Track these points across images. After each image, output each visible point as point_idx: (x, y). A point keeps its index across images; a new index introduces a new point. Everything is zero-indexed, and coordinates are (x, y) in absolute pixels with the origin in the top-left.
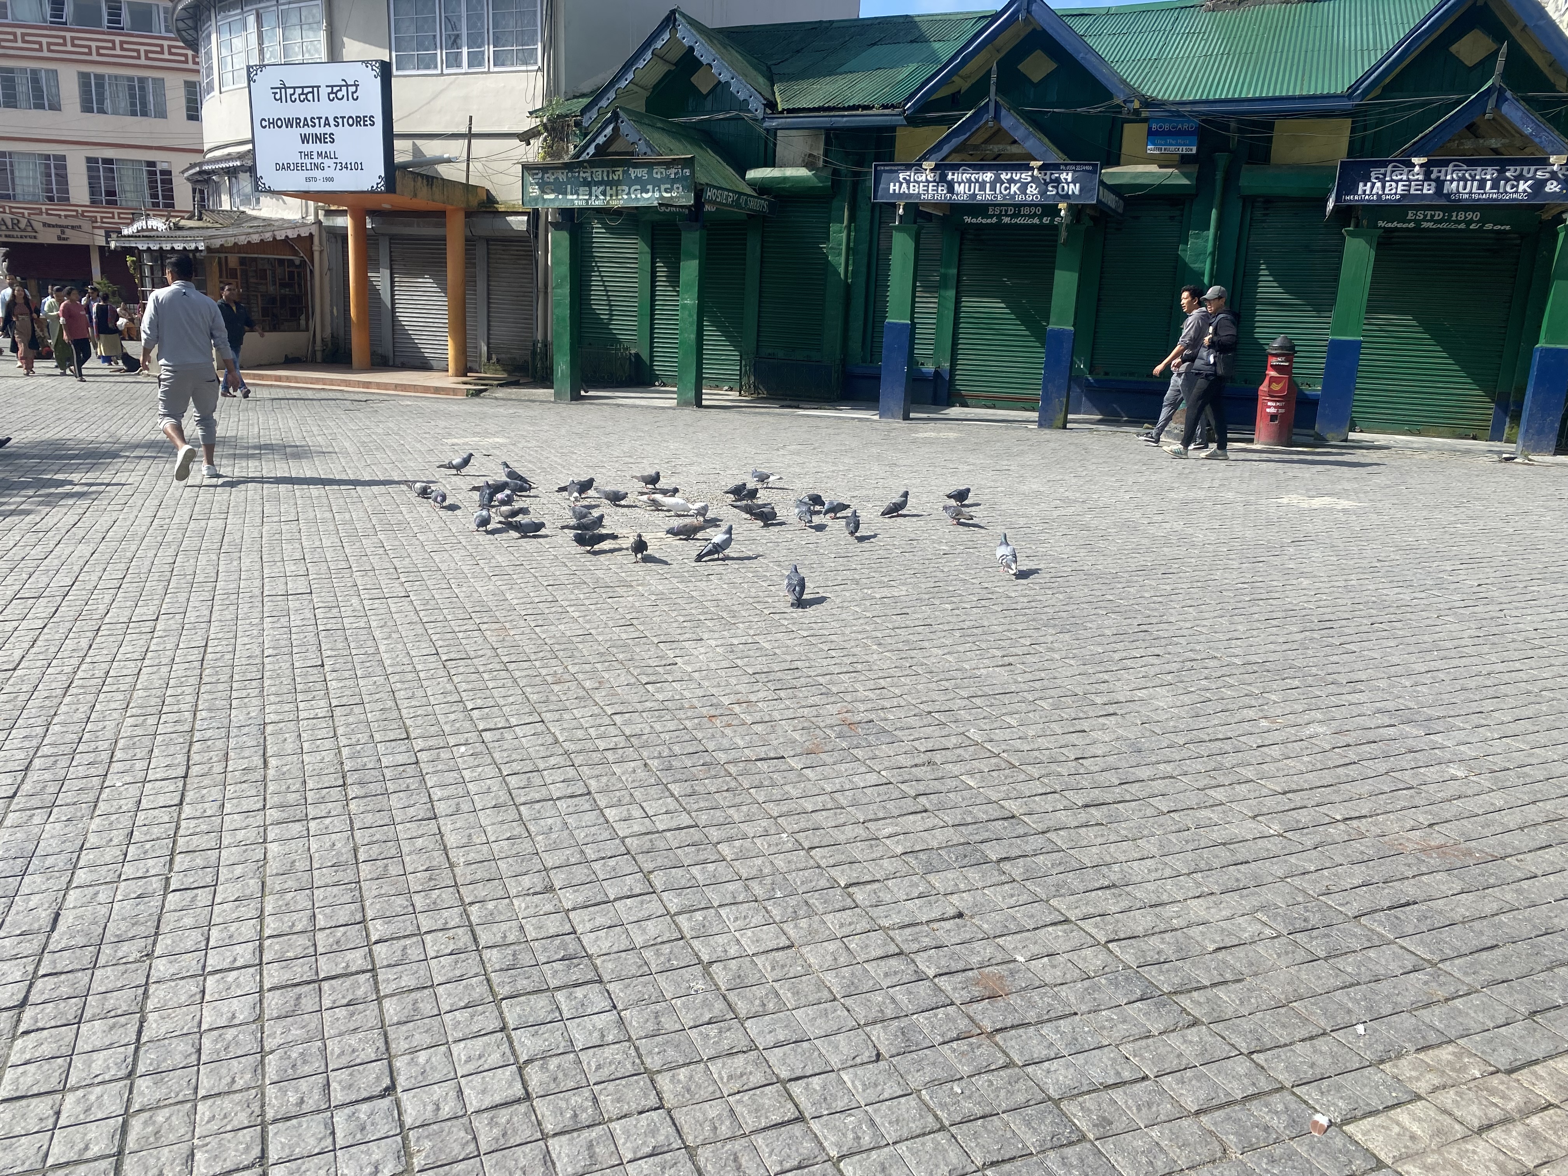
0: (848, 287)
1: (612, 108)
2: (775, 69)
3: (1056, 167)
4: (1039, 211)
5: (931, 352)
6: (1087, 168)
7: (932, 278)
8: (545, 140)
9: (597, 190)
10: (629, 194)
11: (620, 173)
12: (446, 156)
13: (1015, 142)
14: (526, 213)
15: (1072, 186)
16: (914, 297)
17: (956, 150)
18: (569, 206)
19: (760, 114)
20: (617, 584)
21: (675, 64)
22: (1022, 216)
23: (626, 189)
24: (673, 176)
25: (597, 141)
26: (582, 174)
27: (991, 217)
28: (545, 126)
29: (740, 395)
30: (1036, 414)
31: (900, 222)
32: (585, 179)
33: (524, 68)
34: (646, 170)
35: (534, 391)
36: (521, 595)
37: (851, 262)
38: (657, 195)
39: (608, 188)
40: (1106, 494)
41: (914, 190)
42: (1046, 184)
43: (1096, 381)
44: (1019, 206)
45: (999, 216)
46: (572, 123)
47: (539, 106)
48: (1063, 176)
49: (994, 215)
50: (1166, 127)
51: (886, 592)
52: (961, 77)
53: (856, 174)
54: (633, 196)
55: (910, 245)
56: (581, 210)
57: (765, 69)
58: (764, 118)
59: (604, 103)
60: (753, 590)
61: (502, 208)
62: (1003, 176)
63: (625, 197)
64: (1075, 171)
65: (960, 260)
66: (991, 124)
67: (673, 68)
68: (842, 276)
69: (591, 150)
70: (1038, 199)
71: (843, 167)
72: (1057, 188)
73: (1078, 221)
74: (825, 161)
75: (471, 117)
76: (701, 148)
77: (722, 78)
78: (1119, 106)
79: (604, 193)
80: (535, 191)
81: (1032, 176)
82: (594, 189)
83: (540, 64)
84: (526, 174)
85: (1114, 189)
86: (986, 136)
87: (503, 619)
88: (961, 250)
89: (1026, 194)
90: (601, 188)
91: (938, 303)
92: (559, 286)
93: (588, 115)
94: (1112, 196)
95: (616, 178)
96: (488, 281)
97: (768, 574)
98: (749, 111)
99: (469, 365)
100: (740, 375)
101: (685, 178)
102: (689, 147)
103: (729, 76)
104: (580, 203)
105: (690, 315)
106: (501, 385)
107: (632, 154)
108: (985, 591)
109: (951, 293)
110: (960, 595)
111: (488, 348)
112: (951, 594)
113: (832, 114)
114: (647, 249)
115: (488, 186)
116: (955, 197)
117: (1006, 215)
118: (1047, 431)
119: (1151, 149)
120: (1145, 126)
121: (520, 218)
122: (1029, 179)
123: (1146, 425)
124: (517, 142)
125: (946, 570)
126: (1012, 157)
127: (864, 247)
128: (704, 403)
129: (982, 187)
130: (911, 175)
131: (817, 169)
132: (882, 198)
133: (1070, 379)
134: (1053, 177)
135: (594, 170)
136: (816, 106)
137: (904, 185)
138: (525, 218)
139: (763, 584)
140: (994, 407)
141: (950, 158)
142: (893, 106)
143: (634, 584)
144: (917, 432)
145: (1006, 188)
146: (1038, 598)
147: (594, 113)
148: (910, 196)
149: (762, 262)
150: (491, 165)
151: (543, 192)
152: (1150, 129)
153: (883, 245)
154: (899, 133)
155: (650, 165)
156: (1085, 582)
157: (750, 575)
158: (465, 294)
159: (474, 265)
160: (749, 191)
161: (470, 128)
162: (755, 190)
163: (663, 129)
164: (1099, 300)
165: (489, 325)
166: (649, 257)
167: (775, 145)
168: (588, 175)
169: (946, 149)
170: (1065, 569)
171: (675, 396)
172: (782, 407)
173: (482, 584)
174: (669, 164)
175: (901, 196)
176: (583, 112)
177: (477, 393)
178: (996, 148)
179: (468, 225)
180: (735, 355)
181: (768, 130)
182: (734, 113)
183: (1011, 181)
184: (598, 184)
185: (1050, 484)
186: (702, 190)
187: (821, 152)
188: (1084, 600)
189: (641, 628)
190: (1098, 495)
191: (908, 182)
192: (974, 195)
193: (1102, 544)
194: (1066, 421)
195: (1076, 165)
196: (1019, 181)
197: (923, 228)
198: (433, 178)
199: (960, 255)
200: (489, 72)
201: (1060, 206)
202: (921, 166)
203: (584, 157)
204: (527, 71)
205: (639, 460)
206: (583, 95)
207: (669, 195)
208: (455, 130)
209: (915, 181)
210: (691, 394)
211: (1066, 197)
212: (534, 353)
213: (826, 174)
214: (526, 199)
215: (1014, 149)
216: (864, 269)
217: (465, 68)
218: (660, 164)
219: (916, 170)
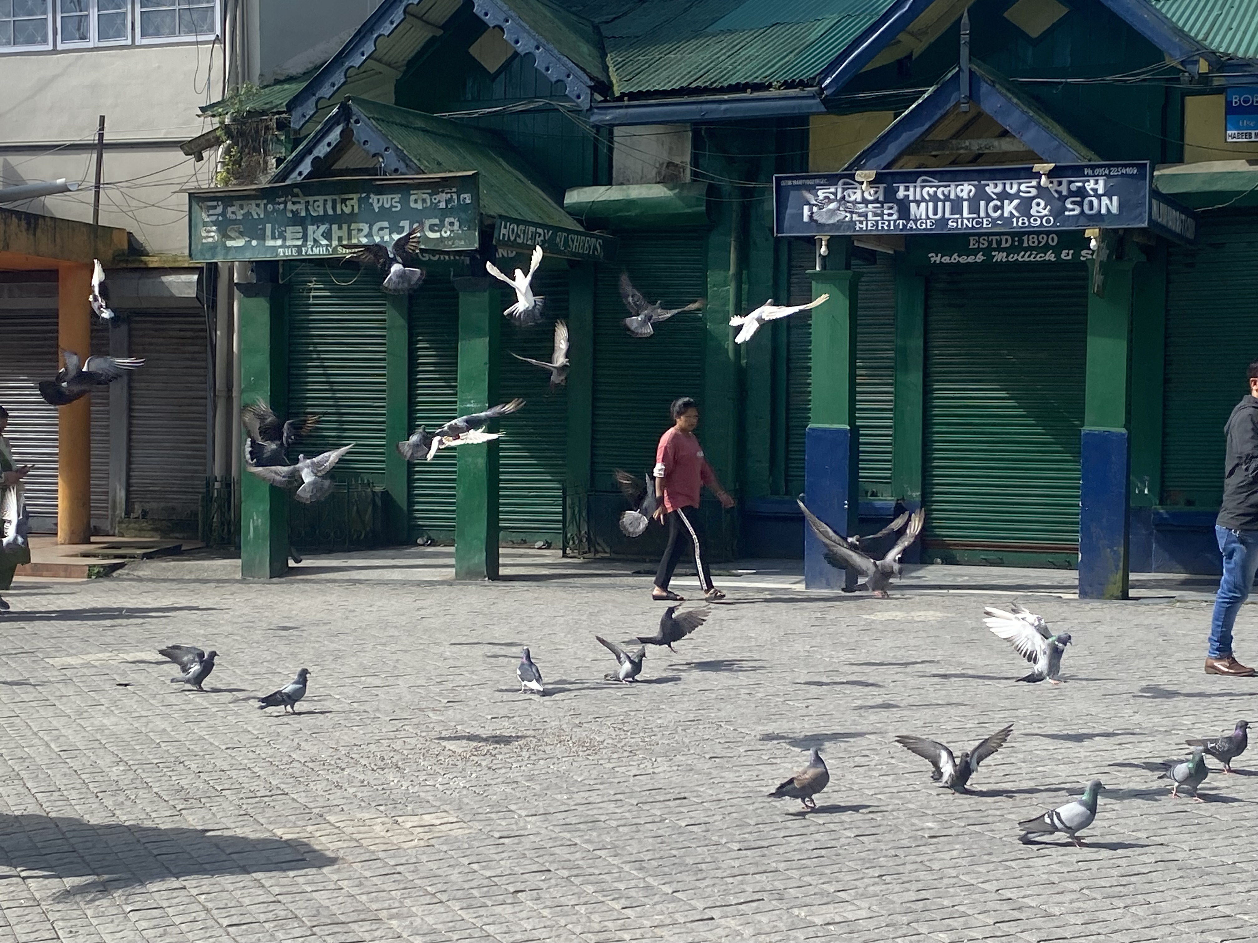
0: (741, 372)
1: (339, 99)
2: (606, 31)
3: (1077, 171)
4: (1054, 241)
5: (888, 474)
6: (1129, 171)
7: (883, 354)
8: (228, 151)
9: (315, 231)
10: (369, 235)
11: (355, 202)
12: (60, 181)
13: (1005, 134)
14: (196, 270)
15: (1105, 200)
16: (853, 384)
17: (910, 150)
18: (268, 257)
19: (584, 102)
20: (354, 916)
21: (443, 27)
22: (1026, 250)
23: (366, 228)
24: (443, 205)
25: (315, 153)
26: (290, 206)
27: (975, 252)
28: (227, 129)
29: (565, 555)
30: (1075, 574)
31: (824, 267)
32: (295, 213)
33: (192, 38)
34: (397, 197)
35: (206, 563)
39: (335, 227)
42: (1062, 199)
43: (1174, 515)
44: (1019, 235)
45: (987, 252)
46: (273, 124)
47: (217, 97)
48: (1090, 185)
49: (978, 250)
51: (831, 912)
52: (912, 34)
53: (746, 193)
55: (842, 303)
56: (289, 263)
57: (590, 29)
58: (591, 108)
59: (326, 91)
60: (596, 918)
61: (153, 262)
62: (990, 190)
64: (1108, 176)
65: (926, 324)
66: (964, 107)
67: (441, 32)
68: (731, 355)
69: (306, 167)
70: (1050, 223)
71: (725, 182)
72: (1080, 204)
73: (1120, 257)
74: (695, 174)
75: (102, 118)
76: (490, 159)
77: (521, 48)
78: (1173, 69)
79: (328, 235)
80: (210, 235)
81: (1038, 187)
82: (311, 228)
83: (218, 31)
84: (195, 207)
85: (1173, 201)
86: (957, 125)
88: (927, 308)
89: (1029, 216)
90: (323, 228)
91: (895, 393)
92: (252, 387)
93: (299, 110)
94: (1175, 214)
95: (347, 210)
96: (130, 381)
97: (622, 886)
98: (566, 98)
99: (93, 523)
100: (564, 521)
101: (463, 207)
102: (469, 158)
103: (533, 43)
104: (288, 252)
106: (149, 556)
107: (374, 172)
108: (1005, 906)
109: (915, 378)
110: (965, 915)
111: (128, 493)
112: (947, 912)
113: (703, 98)
114: (401, 322)
115: (130, 226)
116: (911, 224)
117: (999, 249)
118: (1096, 604)
119: (1233, 135)
120: (1220, 100)
121: (184, 278)
122: (1034, 192)
124: (179, 155)
125: (936, 866)
126: (1004, 157)
128: (503, 571)
129: (957, 207)
130: (838, 191)
131: (683, 186)
132: (791, 230)
133: (1128, 511)
134: (1073, 187)
135: (311, 199)
136: (676, 87)
138: (195, 277)
139: (617, 906)
140: (1000, 563)
141: (900, 164)
142: (802, 84)
143: (383, 914)
144: (872, 611)
145: (996, 209)
146: (1102, 915)
147: (309, 109)
148: (837, 225)
149: (595, 336)
150: (135, 193)
151: (225, 236)
152: (1228, 104)
154: (816, 126)
155: (404, 189)
156: (1179, 883)
157: (590, 889)
158: (88, 406)
160: (570, 224)
161: (101, 136)
162: (580, 222)
163: (424, 131)
164: (1166, 381)
165: (129, 455)
166: (403, 335)
167: (611, 150)
168: (301, 207)
169: (892, 150)
170: (1144, 858)
171: (452, 561)
172: (638, 573)
173: (111, 927)
174: (436, 186)
175: (823, 225)
176: (291, 106)
177: (107, 572)
178: (975, 145)
180: (554, 489)
181: (597, 128)
182: (540, 103)
183: (1004, 196)
184: (318, 221)
185: (1108, 699)
186: (492, 227)
187: (688, 159)
188: (1181, 916)
190: (1193, 719)
192: (944, 221)
194: (1127, 585)
195: (1109, 167)
196: (1017, 196)
197: (862, 275)
198: (37, 217)
199: (926, 315)
200: (133, 46)
201: (1088, 233)
202: (852, 176)
203: (294, 178)
204: (197, 43)
205: (391, 681)
206: (290, 79)
207: (437, 235)
208: (76, 139)
209: (844, 202)
210: (480, 558)
211: (1098, 218)
212: (208, 498)
213: (697, 192)
214: (196, 248)
215: (1005, 145)
216: (767, 342)
217: (93, 41)
218: (420, 186)
219: (845, 184)
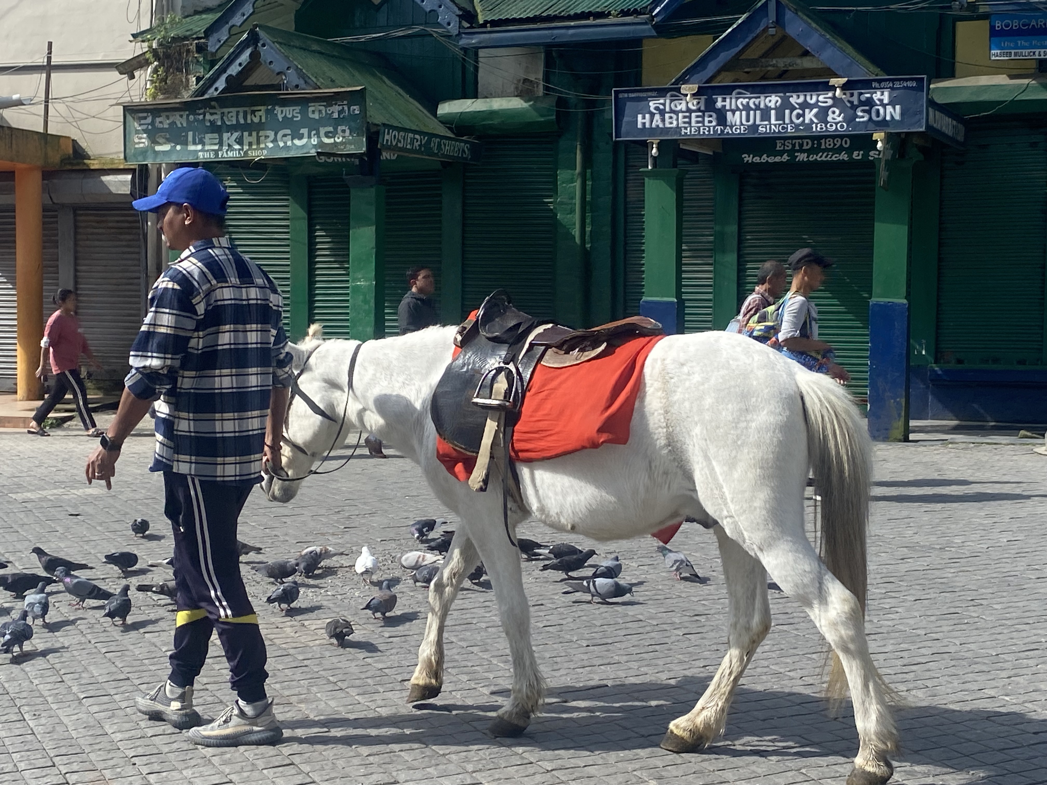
0: (586, 254)
1: (248, 26)
3: (867, 84)
4: (847, 143)
6: (910, 84)
7: (704, 239)
8: (155, 71)
9: (229, 138)
10: (275, 141)
11: (262, 113)
12: (15, 97)
13: (806, 53)
14: (131, 171)
15: (889, 109)
16: (679, 264)
17: (726, 68)
18: (191, 159)
19: (453, 29)
22: (824, 151)
23: (271, 134)
24: (336, 116)
25: (229, 72)
26: (208, 117)
27: (781, 153)
28: (155, 52)
31: (655, 166)
32: (212, 123)
34: (298, 109)
36: (127, 726)
37: (588, 221)
38: (314, 141)
39: (246, 134)
40: (973, 537)
41: (671, 122)
42: (854, 107)
43: (946, 372)
44: (818, 138)
45: (791, 153)
46: (193, 48)
47: (145, 26)
48: (877, 96)
49: (784, 152)
50: (1015, 24)
53: (591, 104)
54: (281, 144)
55: (670, 196)
58: (459, 34)
59: (237, 20)
61: (94, 165)
62: (793, 100)
63: (271, 145)
64: (892, 89)
65: (740, 213)
66: (772, 31)
68: (578, 240)
69: (221, 84)
70: (843, 128)
71: (571, 95)
72: (869, 112)
73: (902, 156)
74: (546, 88)
75: (50, 44)
76: (374, 75)
79: (240, 141)
80: (142, 141)
81: (834, 98)
82: (226, 136)
84: (129, 117)
85: (947, 109)
86: (766, 47)
87: (100, 766)
88: (741, 199)
89: (826, 122)
90: (236, 135)
91: (714, 272)
93: (215, 36)
94: (948, 119)
95: (256, 120)
96: (76, 264)
97: (491, 676)
98: (439, 25)
101: (353, 117)
102: (357, 74)
104: (207, 155)
105: (365, 301)
107: (277, 87)
109: (731, 258)
113: (553, 25)
114: (303, 214)
115: (74, 134)
116: (728, 130)
117: (802, 151)
118: (883, 446)
119: (996, 54)
120: (985, 24)
121: (120, 177)
122: (830, 102)
123: (1023, 432)
124: (114, 75)
126: (804, 73)
127: (606, 200)
129: (765, 115)
130: (665, 102)
131: (536, 99)
132: (627, 135)
133: (909, 369)
134: (863, 98)
135: (226, 110)
136: (530, 15)
137: (657, 117)
138: (129, 177)
141: (719, 78)
142: (636, 12)
143: (294, 699)
145: (798, 116)
147: (223, 35)
148: (666, 130)
149: (464, 225)
150: (78, 106)
151: (154, 141)
152: (992, 28)
153: (632, 196)
154: (648, 48)
155: (303, 102)
156: (953, 670)
157: (465, 678)
158: (41, 285)
159: (55, 244)
160: (443, 131)
161: (49, 59)
162: (451, 129)
163: (320, 53)
164: (940, 260)
166: (304, 225)
167: (476, 69)
168: (217, 117)
169: (712, 67)
170: (923, 651)
173: (69, 711)
174: (330, 99)
175: (653, 131)
176: (208, 32)
177: (60, 423)
178: (781, 63)
179: (46, 189)
181: (465, 50)
182: (418, 29)
183: (805, 106)
184: (232, 129)
186: (377, 133)
187: (541, 76)
189: (306, 768)
191: (662, 113)
192: (755, 127)
193: (974, 612)
194: (907, 431)
195: (893, 80)
196: (815, 105)
197: (686, 172)
199: (740, 206)
201: (876, 136)
202: (678, 90)
203: (211, 93)
205: (297, 511)
206: (207, 10)
207: (332, 141)
208: (28, 61)
209: (672, 111)
211: (883, 124)
213: (550, 102)
214: (130, 152)
215: (807, 63)
216: (607, 229)
218: (317, 99)
219: (672, 96)
